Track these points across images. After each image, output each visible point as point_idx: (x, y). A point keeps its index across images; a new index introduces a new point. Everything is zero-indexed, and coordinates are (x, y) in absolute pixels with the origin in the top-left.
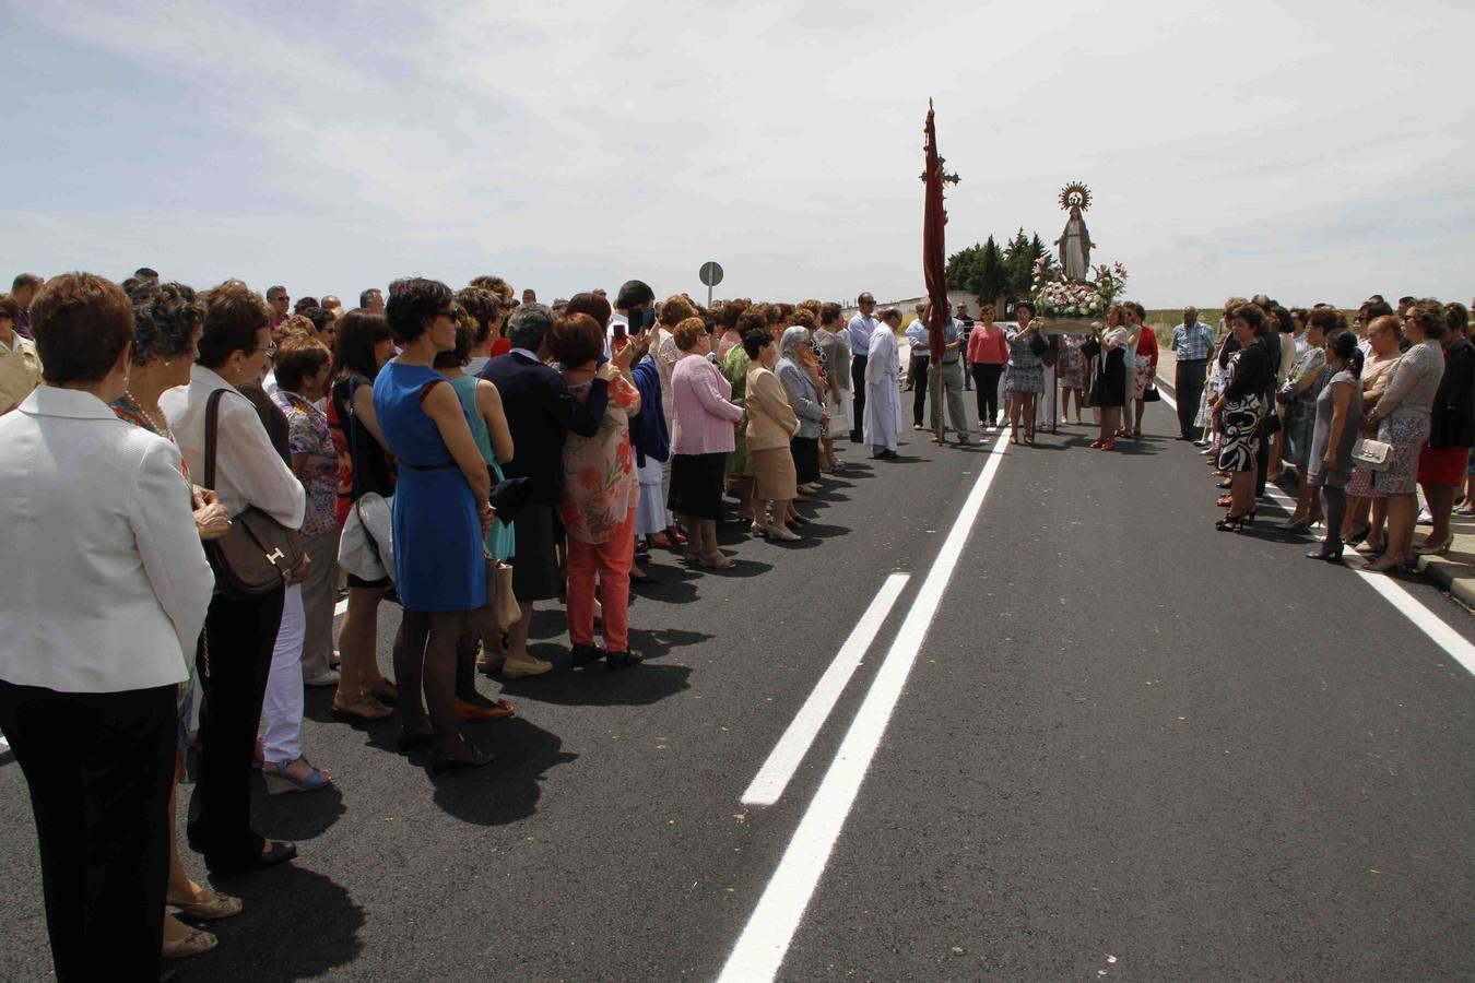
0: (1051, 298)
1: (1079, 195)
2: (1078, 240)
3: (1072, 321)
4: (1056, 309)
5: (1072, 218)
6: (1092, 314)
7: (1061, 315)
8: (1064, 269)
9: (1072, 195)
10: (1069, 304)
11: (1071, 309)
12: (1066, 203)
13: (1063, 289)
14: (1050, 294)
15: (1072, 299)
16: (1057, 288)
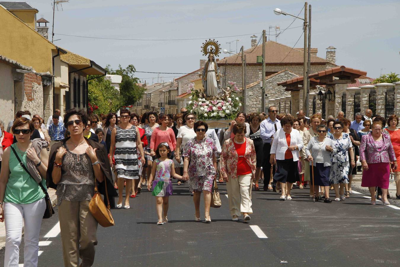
0: (202, 108)
1: (214, 47)
2: (214, 73)
3: (215, 121)
4: (206, 115)
5: (209, 60)
6: (227, 116)
7: (209, 118)
8: (205, 91)
9: (209, 47)
10: (213, 112)
11: (215, 114)
12: (205, 51)
13: (208, 102)
14: (201, 106)
15: (214, 108)
16: (204, 102)
